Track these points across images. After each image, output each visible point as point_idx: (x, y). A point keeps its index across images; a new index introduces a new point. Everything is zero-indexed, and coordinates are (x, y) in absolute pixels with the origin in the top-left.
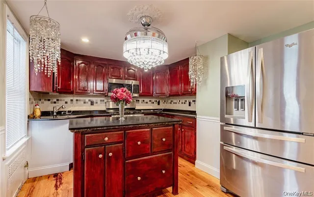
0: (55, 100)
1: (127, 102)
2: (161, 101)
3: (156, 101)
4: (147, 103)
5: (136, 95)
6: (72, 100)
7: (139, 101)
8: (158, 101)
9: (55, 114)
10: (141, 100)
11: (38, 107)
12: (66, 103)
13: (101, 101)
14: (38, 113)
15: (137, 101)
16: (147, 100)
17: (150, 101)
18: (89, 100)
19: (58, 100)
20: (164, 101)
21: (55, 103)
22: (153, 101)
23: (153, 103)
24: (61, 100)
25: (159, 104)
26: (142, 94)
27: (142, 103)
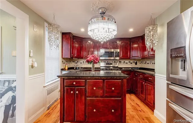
0: (76, 62)
1: (94, 63)
2: (138, 62)
3: (134, 62)
4: (127, 63)
5: (118, 58)
6: (83, 62)
8: (135, 62)
9: (75, 69)
10: (122, 61)
11: (66, 65)
12: (81, 63)
14: (67, 68)
15: (120, 62)
16: (126, 61)
17: (129, 62)
19: (77, 62)
20: (140, 62)
21: (76, 63)
22: (132, 62)
23: (132, 63)
24: (79, 62)
25: (136, 64)
26: (122, 57)
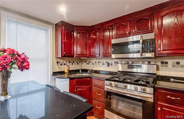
0: (88, 62)
7: (166, 63)
12: (93, 64)
13: (115, 62)
18: (106, 62)
24: (91, 62)
27: (173, 66)
